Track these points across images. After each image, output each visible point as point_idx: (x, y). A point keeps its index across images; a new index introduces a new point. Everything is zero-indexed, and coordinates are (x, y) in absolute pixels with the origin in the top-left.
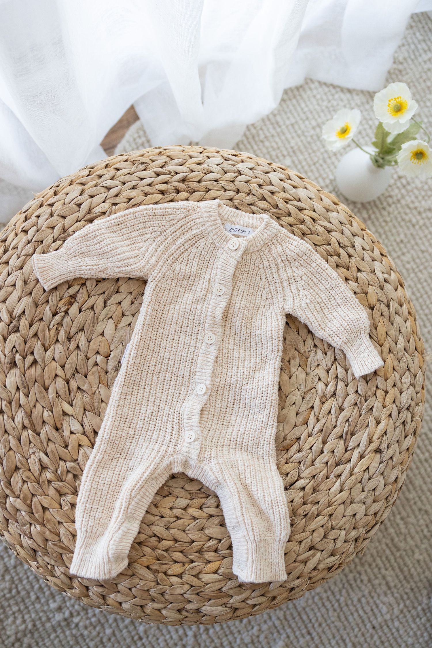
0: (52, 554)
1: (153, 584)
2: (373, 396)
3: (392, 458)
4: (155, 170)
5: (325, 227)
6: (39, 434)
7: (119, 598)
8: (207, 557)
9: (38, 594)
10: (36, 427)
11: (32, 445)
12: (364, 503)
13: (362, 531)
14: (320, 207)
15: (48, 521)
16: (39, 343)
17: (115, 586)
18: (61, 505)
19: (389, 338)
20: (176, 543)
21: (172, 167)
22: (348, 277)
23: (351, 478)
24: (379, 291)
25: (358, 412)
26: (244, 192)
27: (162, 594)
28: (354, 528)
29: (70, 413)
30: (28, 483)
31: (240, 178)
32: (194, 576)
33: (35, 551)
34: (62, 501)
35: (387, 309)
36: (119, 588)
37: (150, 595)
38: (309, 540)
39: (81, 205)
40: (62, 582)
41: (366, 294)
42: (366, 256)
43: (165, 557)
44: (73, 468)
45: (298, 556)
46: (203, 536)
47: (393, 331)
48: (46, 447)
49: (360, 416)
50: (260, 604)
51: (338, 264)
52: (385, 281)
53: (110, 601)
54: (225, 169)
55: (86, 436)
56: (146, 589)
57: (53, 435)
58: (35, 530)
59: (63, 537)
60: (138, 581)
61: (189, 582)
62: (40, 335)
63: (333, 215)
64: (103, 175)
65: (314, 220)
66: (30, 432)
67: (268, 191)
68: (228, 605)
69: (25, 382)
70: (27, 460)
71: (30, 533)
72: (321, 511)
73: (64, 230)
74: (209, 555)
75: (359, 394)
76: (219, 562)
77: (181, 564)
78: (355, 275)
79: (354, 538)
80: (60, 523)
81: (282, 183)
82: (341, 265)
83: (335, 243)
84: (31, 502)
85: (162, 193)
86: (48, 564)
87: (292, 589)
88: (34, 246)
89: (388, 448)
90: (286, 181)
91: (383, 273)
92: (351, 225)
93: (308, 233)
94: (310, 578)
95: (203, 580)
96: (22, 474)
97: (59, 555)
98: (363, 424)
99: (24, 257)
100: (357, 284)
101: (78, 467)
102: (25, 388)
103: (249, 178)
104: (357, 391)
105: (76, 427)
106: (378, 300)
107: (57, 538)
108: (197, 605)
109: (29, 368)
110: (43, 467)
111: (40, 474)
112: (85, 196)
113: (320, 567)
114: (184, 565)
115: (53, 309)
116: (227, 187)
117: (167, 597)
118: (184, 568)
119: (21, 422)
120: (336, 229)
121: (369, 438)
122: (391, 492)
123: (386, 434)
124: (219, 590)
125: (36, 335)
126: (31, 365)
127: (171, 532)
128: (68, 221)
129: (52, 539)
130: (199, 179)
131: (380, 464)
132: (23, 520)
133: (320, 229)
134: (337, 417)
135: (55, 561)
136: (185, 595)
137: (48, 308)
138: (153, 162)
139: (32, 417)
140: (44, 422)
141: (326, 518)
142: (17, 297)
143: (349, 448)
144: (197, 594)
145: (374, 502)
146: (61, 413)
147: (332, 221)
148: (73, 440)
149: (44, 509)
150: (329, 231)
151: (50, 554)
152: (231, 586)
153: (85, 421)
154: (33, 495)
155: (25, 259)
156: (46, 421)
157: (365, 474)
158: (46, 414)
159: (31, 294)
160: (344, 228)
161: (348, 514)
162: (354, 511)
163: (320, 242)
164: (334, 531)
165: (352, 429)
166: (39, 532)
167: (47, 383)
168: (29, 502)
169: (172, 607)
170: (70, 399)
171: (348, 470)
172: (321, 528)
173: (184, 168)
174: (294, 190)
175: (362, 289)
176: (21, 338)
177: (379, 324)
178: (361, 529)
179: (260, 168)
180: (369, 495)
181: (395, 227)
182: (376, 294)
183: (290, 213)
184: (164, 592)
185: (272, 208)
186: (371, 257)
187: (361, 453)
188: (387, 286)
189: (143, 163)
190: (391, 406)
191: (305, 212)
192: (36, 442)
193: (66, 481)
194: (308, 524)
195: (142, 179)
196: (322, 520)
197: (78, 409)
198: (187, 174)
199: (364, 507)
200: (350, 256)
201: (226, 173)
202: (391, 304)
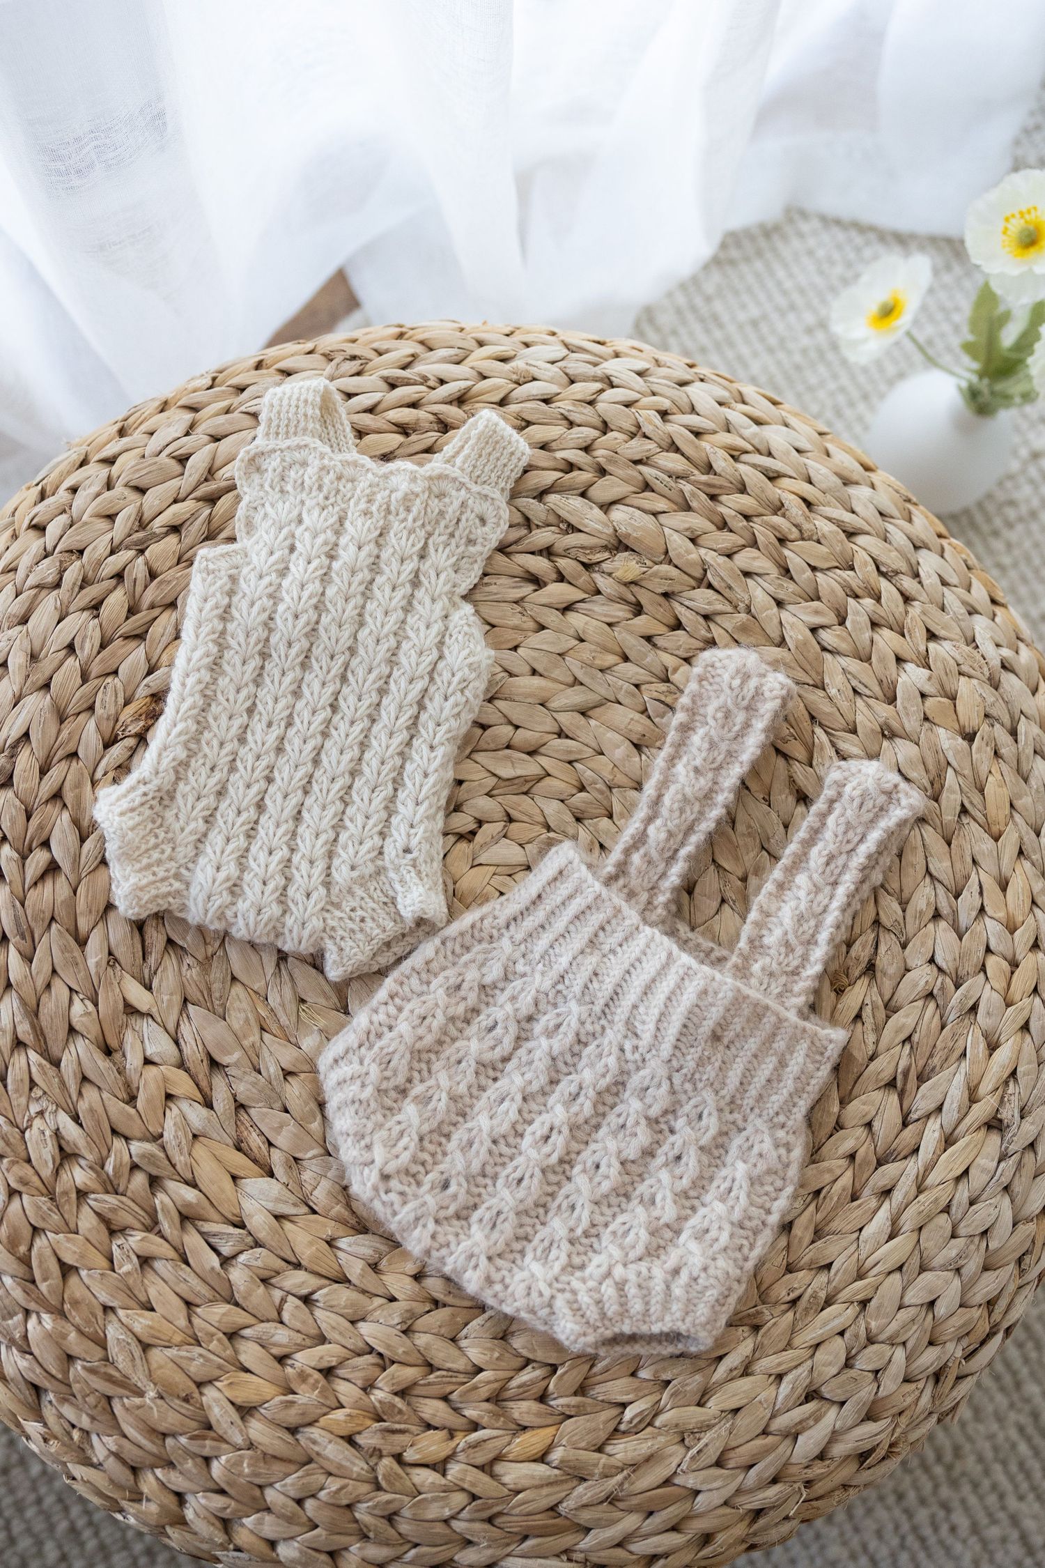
0: (84, 1397)
1: (365, 1488)
2: (976, 974)
3: (1032, 1146)
4: (386, 373)
5: (838, 523)
6: (56, 1063)
7: (269, 1526)
8: (516, 1415)
9: (66, 1549)
10: (50, 1043)
11: (37, 1092)
12: (958, 1270)
13: (955, 1350)
14: (824, 470)
15: (76, 1303)
16: (66, 816)
17: (257, 1492)
18: (111, 1261)
19: (1017, 816)
20: (432, 1372)
21: (429, 367)
22: (904, 654)
23: (921, 1197)
24: (988, 691)
25: (937, 1017)
26: (621, 430)
27: (391, 1518)
28: (931, 1343)
29: (144, 1009)
30: (25, 1197)
31: (610, 394)
32: (481, 1468)
33: (37, 1390)
34: (114, 1247)
35: (1010, 739)
36: (268, 1499)
37: (356, 1521)
38: (803, 1371)
39: (187, 459)
40: (112, 1481)
41: (953, 698)
42: (951, 598)
43: (400, 1412)
44: (149, 1157)
45: (773, 1417)
46: (507, 1355)
47: (1030, 799)
48: (74, 1097)
49: (943, 1027)
50: (666, 1555)
51: (876, 618)
52: (1004, 667)
53: (243, 1536)
54: (570, 372)
55: (187, 1070)
56: (345, 1502)
57: (98, 1064)
58: (39, 1328)
59: (113, 1349)
60: (322, 1478)
61: (466, 1486)
62: (69, 796)
63: (860, 494)
64: (248, 386)
65: (809, 504)
66: (34, 1056)
67: (686, 427)
68: (575, 1556)
69: (23, 919)
70: (23, 1132)
71: (25, 1337)
72: (838, 1291)
73: (142, 524)
74: (523, 1410)
75: (940, 969)
76: (551, 1430)
77: (445, 1432)
78: (922, 648)
79: (931, 1370)
80: (107, 1309)
81: (723, 409)
82: (883, 622)
83: (866, 564)
84: (30, 1250)
85: (404, 429)
86: (73, 1426)
87: (758, 1513)
88: (61, 562)
89: (1022, 1118)
90: (734, 405)
91: (998, 645)
92: (910, 521)
93: (792, 537)
94: (808, 1484)
95: (506, 1479)
96: (8, 1170)
97: (104, 1401)
98: (952, 1050)
99: (33, 592)
100: (926, 672)
101: (162, 1155)
102: (23, 938)
103: (633, 396)
104: (932, 961)
105: (159, 1045)
106: (986, 716)
107: (99, 1353)
108: (489, 1552)
109: (36, 884)
110: (66, 1155)
111: (57, 1172)
112: (199, 436)
113: (838, 1450)
114: (452, 1437)
115: (107, 728)
116: (575, 417)
117: (404, 1527)
118: (453, 1444)
119: (9, 1028)
120: (867, 528)
121: (969, 1089)
122: (1033, 1242)
123: (1016, 1080)
124: (553, 1508)
125: (57, 796)
126: (42, 877)
127: (417, 1342)
128: (152, 500)
129: (83, 1355)
130: (501, 396)
131: (999, 1162)
132: (7, 1302)
133: (825, 527)
134: (879, 1030)
135: (93, 1418)
136: (455, 1524)
137: (92, 725)
138: (380, 354)
139: (41, 1015)
140: (72, 1030)
141: (853, 1310)
142: (10, 695)
143: (914, 1116)
144: (490, 1520)
145: (986, 1268)
146: (121, 1006)
147: (857, 509)
148: (149, 1084)
149: (66, 1270)
150: (851, 534)
151: (79, 1397)
152: (585, 1500)
153: (185, 1030)
154: (36, 1230)
155: (36, 596)
156: (77, 1028)
157: (960, 1186)
158: (78, 1008)
159: (46, 686)
160: (890, 528)
161: (913, 1301)
162: (930, 1292)
163: (826, 559)
164: (875, 1347)
165: (921, 1063)
166: (49, 1335)
167: (83, 925)
168: (22, 1249)
169: (417, 1556)
170: (146, 972)
171: (912, 1177)
172: (839, 1339)
173: (463, 370)
174: (755, 428)
175: (942, 686)
176: (18, 803)
177: (990, 778)
178: (950, 1346)
179: (663, 371)
180: (973, 1247)
181: (1024, 580)
182: (979, 700)
183: (744, 485)
184: (396, 1513)
185: (696, 472)
186: (964, 603)
187: (948, 1130)
188: (1008, 680)
189: (354, 358)
190: (1026, 1001)
191: (785, 482)
192: (50, 1084)
193: (129, 1194)
194: (800, 1325)
195: (349, 396)
196: (839, 1315)
197: (166, 998)
198: (469, 383)
199: (957, 1283)
200: (907, 599)
201: (572, 382)
202: (1022, 728)
